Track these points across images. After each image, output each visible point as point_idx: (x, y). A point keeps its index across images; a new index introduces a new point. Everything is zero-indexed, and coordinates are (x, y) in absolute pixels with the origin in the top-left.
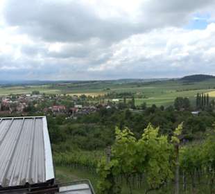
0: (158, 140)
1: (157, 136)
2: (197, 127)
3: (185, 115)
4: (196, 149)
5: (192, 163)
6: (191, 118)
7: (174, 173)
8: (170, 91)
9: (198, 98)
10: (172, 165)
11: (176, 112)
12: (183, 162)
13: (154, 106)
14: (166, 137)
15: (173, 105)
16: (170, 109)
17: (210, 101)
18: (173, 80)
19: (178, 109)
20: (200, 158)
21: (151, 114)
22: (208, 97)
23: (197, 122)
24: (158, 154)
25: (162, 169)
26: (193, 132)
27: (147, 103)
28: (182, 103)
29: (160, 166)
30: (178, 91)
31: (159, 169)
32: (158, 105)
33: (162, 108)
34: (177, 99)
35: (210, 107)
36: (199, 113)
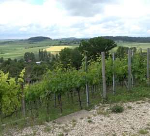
0: (8, 82)
1: (8, 79)
2: (40, 72)
3: (32, 64)
4: (37, 86)
5: (35, 95)
6: (36, 66)
7: (22, 103)
8: (21, 48)
9: (40, 52)
10: (20, 98)
11: (25, 63)
12: (29, 96)
13: (9, 59)
14: (14, 79)
15: (23, 58)
16: (21, 61)
17: (48, 54)
18: (22, 40)
19: (27, 61)
20: (40, 91)
21: (7, 65)
22: (46, 52)
23: (40, 69)
24: (9, 92)
25: (12, 102)
26: (37, 76)
27: (4, 58)
28: (29, 56)
29: (11, 100)
30: (26, 48)
31: (10, 101)
32: (12, 59)
33: (16, 60)
34: (26, 54)
35: (48, 58)
36: (41, 63)
